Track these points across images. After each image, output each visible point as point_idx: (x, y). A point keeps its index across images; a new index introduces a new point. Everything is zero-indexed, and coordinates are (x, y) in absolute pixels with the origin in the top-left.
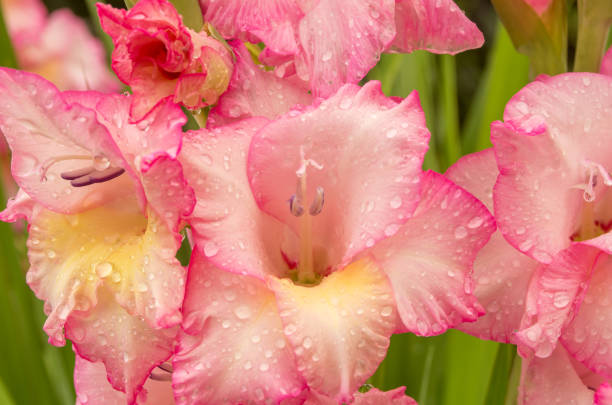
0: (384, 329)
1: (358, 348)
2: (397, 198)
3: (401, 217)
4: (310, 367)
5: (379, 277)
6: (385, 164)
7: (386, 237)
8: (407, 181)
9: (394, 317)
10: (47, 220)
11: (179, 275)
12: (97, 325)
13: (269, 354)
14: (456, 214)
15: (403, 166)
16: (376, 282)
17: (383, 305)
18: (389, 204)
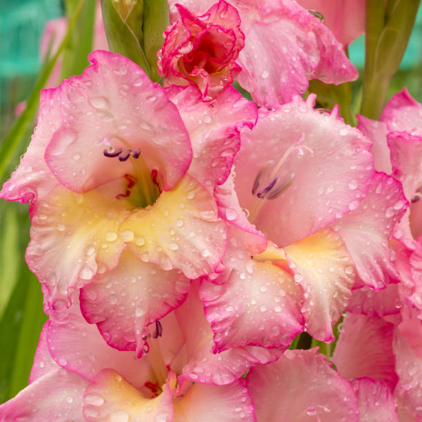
0: (349, 284)
1: (333, 298)
2: (354, 181)
3: (358, 196)
4: (309, 310)
5: (339, 244)
6: (341, 155)
7: (350, 211)
8: (360, 168)
9: (354, 275)
10: (57, 198)
11: (222, 231)
12: (108, 286)
13: (277, 300)
14: (388, 198)
15: (355, 157)
16: (337, 249)
17: (346, 266)
18: (348, 187)
